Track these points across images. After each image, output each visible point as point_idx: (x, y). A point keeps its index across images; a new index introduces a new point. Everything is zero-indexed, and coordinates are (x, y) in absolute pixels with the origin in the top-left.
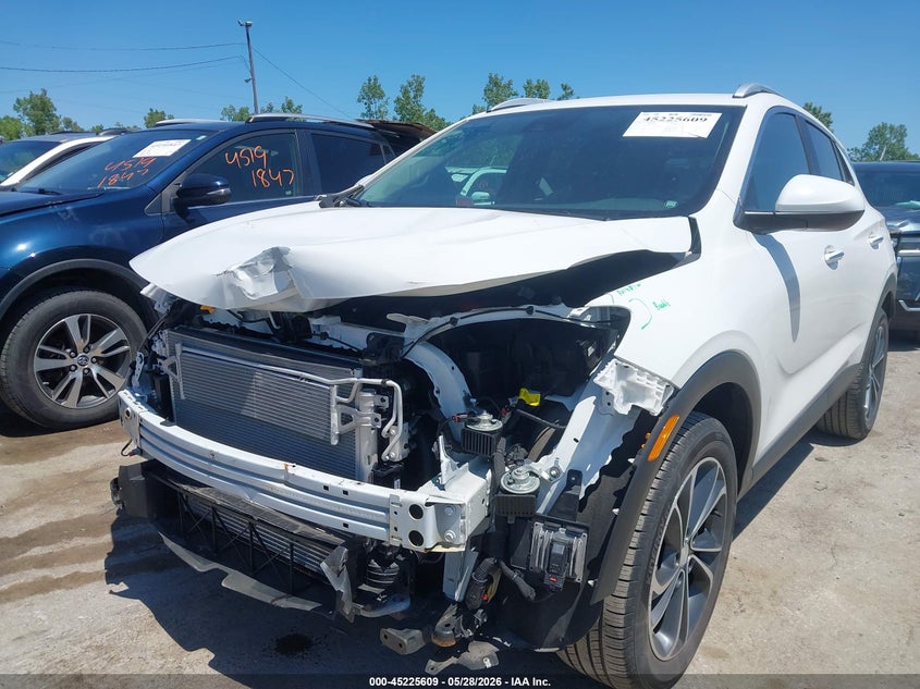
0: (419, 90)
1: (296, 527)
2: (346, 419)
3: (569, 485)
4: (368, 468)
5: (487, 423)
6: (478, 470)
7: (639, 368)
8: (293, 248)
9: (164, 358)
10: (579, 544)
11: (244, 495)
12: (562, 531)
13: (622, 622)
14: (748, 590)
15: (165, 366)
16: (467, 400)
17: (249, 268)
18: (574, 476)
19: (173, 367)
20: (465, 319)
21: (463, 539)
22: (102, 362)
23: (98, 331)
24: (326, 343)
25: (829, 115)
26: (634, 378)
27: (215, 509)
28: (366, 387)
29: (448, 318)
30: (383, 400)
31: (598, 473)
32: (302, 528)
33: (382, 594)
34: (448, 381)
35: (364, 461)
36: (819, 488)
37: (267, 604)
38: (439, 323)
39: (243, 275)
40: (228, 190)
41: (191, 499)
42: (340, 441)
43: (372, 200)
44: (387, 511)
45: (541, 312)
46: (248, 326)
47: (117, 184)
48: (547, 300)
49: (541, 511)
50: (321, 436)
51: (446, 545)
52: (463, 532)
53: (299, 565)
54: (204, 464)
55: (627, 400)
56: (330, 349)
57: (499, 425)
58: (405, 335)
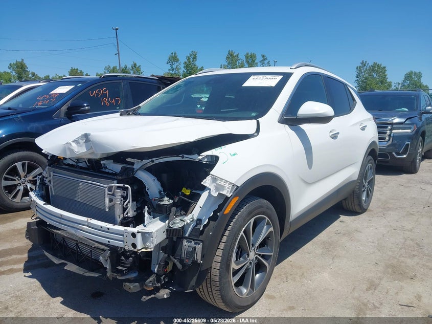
0: (195, 58)
1: (94, 244)
2: (111, 201)
3: (197, 224)
4: (119, 220)
5: (166, 201)
6: (163, 220)
7: (221, 178)
8: (92, 134)
9: (47, 178)
10: (199, 248)
11: (72, 231)
12: (193, 242)
13: (218, 279)
14: (292, 273)
15: (47, 182)
16: (160, 192)
17: (76, 141)
18: (199, 221)
19: (50, 181)
20: (157, 161)
21: (152, 246)
22: (32, 182)
23: (31, 169)
24: (107, 171)
25: (385, 67)
26: (218, 182)
27: (64, 238)
28: (118, 188)
29: (150, 160)
30: (124, 193)
31: (207, 220)
32: (97, 245)
33: (126, 270)
34: (152, 185)
35: (117, 217)
36: (338, 233)
37: (80, 275)
38: (147, 162)
39: (74, 144)
40: (89, 107)
41: (57, 236)
42: (109, 209)
43: (143, 112)
44: (123, 235)
45: (187, 157)
46: (80, 165)
47: (41, 106)
48: (191, 153)
49: (187, 235)
50: (102, 208)
51: (146, 249)
52: (153, 243)
53: (95, 260)
54: (58, 219)
55: (216, 191)
56: (108, 173)
57: (171, 201)
58: (134, 167)
